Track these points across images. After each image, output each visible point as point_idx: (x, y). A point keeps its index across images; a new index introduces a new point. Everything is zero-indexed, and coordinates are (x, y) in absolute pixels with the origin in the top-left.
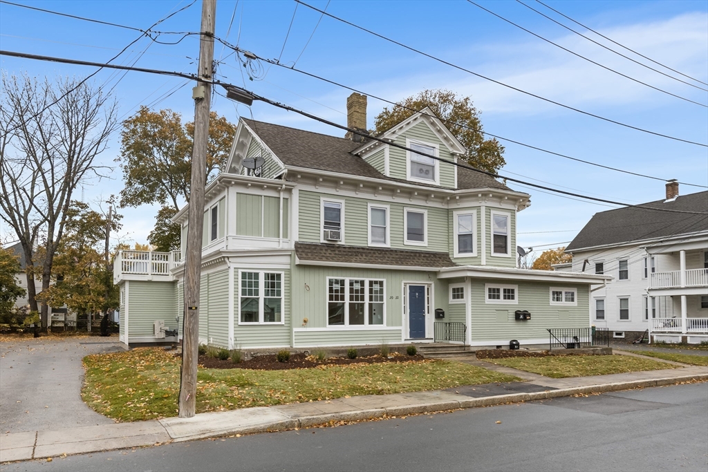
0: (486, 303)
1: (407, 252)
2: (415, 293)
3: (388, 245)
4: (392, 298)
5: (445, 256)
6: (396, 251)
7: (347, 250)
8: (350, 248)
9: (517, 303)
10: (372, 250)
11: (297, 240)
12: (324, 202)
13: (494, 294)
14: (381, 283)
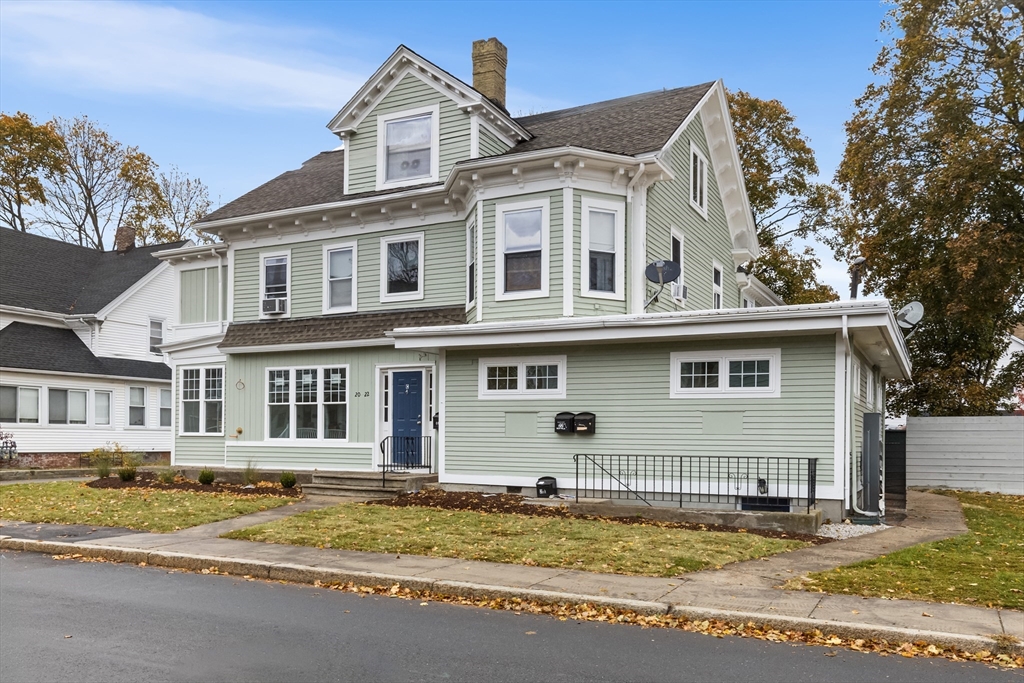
0: (480, 398)
1: (384, 315)
2: (404, 384)
3: (353, 308)
4: (358, 394)
5: (457, 312)
6: (365, 316)
7: (292, 324)
8: (298, 321)
9: (564, 397)
10: (327, 319)
11: (231, 321)
12: (264, 260)
13: (502, 379)
14: (343, 372)
